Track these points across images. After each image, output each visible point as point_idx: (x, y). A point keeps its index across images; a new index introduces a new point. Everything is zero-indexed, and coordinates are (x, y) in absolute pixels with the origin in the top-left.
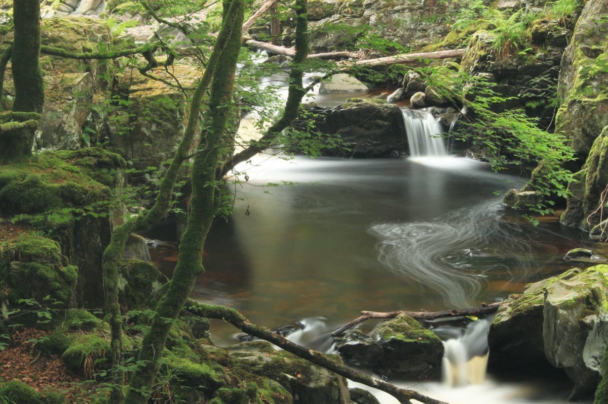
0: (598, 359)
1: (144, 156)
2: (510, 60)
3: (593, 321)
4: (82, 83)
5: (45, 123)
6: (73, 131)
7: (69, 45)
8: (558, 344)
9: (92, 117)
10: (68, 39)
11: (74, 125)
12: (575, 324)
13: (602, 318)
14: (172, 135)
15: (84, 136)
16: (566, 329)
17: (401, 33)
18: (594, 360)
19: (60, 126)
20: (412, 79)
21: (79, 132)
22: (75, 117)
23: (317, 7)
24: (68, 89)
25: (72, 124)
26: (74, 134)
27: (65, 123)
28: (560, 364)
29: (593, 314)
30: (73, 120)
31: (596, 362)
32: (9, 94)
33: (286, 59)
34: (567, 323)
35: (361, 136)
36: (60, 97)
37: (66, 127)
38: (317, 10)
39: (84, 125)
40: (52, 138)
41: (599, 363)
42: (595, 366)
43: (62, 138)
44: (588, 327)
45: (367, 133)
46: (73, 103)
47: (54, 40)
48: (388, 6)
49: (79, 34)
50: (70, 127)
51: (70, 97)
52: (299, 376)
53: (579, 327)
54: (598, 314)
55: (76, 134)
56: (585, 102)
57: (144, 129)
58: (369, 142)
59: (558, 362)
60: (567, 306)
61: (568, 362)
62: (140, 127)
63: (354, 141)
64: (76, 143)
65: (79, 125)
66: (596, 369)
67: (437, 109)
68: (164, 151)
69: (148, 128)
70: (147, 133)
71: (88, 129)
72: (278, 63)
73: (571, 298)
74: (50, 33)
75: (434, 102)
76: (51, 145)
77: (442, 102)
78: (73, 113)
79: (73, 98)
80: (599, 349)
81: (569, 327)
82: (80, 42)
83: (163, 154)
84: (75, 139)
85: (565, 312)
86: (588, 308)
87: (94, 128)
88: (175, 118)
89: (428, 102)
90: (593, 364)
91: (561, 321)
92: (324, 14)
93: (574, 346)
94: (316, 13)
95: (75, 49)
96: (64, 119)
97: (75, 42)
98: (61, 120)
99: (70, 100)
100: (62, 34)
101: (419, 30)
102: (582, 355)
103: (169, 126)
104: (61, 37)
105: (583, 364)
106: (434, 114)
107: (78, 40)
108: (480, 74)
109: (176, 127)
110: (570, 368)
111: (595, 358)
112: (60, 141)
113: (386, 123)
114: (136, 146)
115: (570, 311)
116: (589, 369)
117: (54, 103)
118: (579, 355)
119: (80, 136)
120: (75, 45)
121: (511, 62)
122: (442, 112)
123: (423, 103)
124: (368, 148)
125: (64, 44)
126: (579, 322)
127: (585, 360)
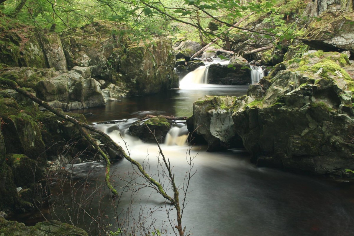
0: (219, 132)
1: (131, 72)
2: (287, 43)
3: (212, 112)
4: (107, 41)
5: (92, 56)
6: (103, 60)
7: (108, 29)
8: (197, 122)
9: (113, 56)
10: (108, 26)
11: (104, 57)
12: (204, 113)
13: (219, 112)
14: (140, 63)
15: (108, 62)
16: (199, 115)
17: (263, 41)
18: (217, 133)
19: (97, 57)
20: (259, 56)
21: (106, 61)
22: (104, 54)
23: (243, 36)
24: (102, 43)
25: (103, 57)
26: (103, 61)
27: (99, 56)
28: (199, 133)
29: (213, 109)
30: (103, 55)
31: (218, 134)
32: (82, 45)
33: (227, 54)
34: (200, 112)
35: (235, 77)
36: (98, 46)
37: (100, 58)
38: (243, 37)
39: (109, 59)
40: (95, 62)
41: (220, 135)
42: (217, 136)
43: (99, 62)
44: (211, 115)
45: (237, 75)
46: (103, 49)
47: (103, 27)
48: (258, 30)
49: (112, 25)
50: (101, 58)
51: (102, 46)
52: (63, 122)
53: (206, 114)
54: (216, 109)
55: (105, 61)
56: (292, 48)
57: (131, 61)
58: (238, 79)
59: (198, 132)
60: (199, 103)
61: (203, 132)
62: (130, 60)
63: (232, 79)
64: (105, 65)
65: (106, 58)
66: (218, 137)
67: (264, 67)
68: (137, 70)
69: (132, 60)
70: (132, 62)
71: (111, 60)
72: (224, 56)
73: (203, 101)
74: (102, 25)
75: (264, 63)
76: (94, 65)
77: (267, 63)
78: (103, 52)
79: (103, 47)
80: (220, 127)
81: (200, 114)
82: (112, 28)
83: (137, 71)
84: (104, 63)
85: (198, 106)
86: (212, 106)
87: (114, 60)
88: (141, 56)
89: (262, 64)
90: (216, 135)
91: (196, 111)
92: (246, 39)
93: (205, 124)
94: (243, 38)
95: (110, 30)
96: (99, 55)
97: (110, 28)
98: (97, 55)
99: (102, 47)
100: (106, 25)
101: (269, 40)
102: (209, 129)
103: (139, 59)
104: (105, 26)
105: (210, 134)
106: (263, 68)
107: (111, 27)
108: (277, 50)
109: (141, 60)
110: (204, 135)
111: (218, 132)
112: (98, 63)
113: (244, 71)
114: (129, 68)
115: (201, 106)
116: (214, 137)
117: (96, 48)
118: (208, 129)
119: (106, 62)
120: (110, 29)
121: (288, 44)
122: (266, 68)
123: (260, 64)
124: (237, 81)
125: (106, 28)
126: (206, 112)
127: (211, 132)
